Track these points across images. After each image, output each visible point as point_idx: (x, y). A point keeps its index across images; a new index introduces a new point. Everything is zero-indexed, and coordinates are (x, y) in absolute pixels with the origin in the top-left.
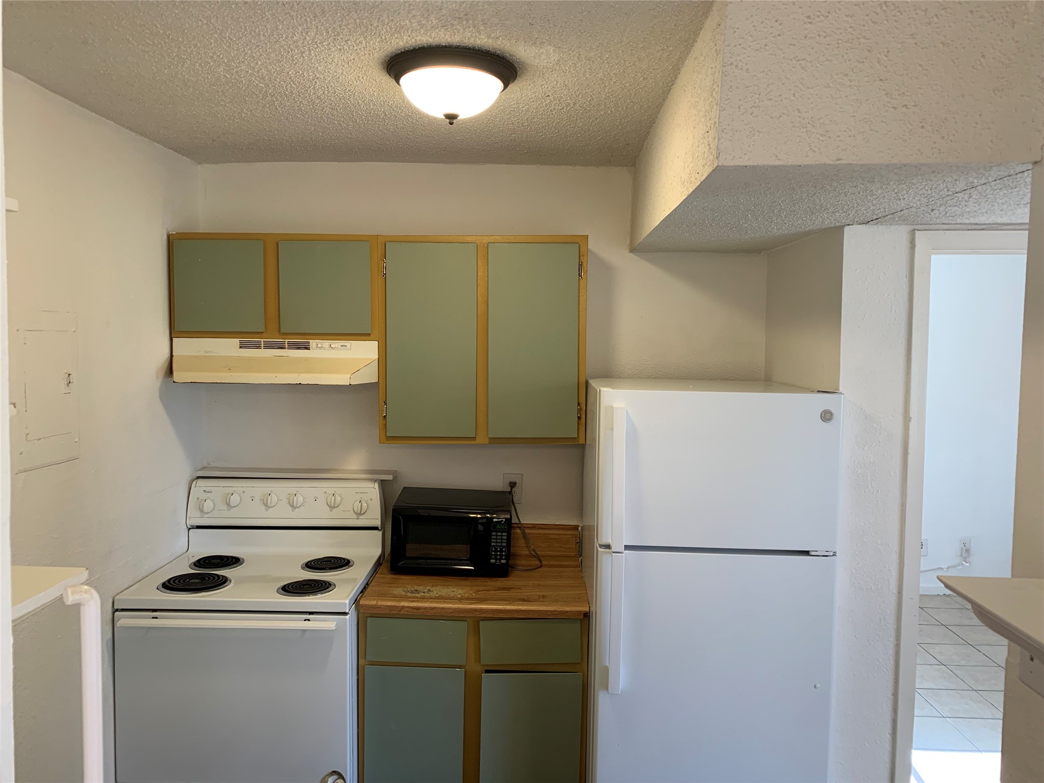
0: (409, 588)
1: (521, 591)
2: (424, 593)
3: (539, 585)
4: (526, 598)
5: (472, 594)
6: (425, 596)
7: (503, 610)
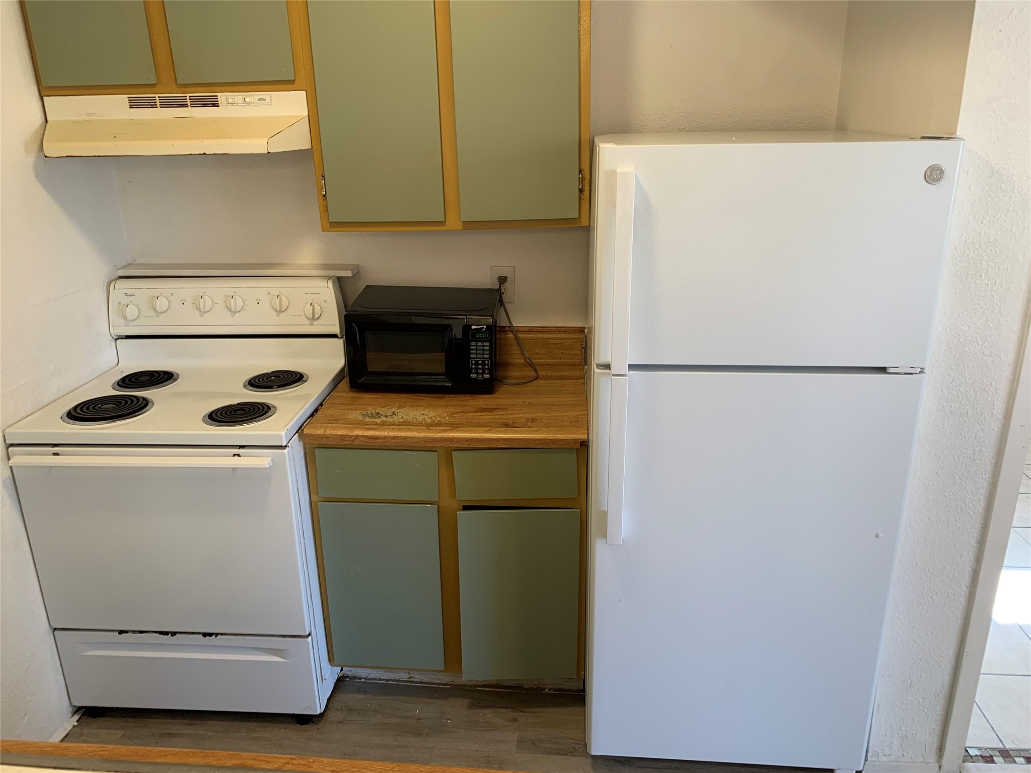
0: (371, 410)
1: (507, 412)
2: (386, 417)
3: (530, 404)
4: (511, 422)
5: (445, 417)
6: (386, 421)
7: (479, 439)
